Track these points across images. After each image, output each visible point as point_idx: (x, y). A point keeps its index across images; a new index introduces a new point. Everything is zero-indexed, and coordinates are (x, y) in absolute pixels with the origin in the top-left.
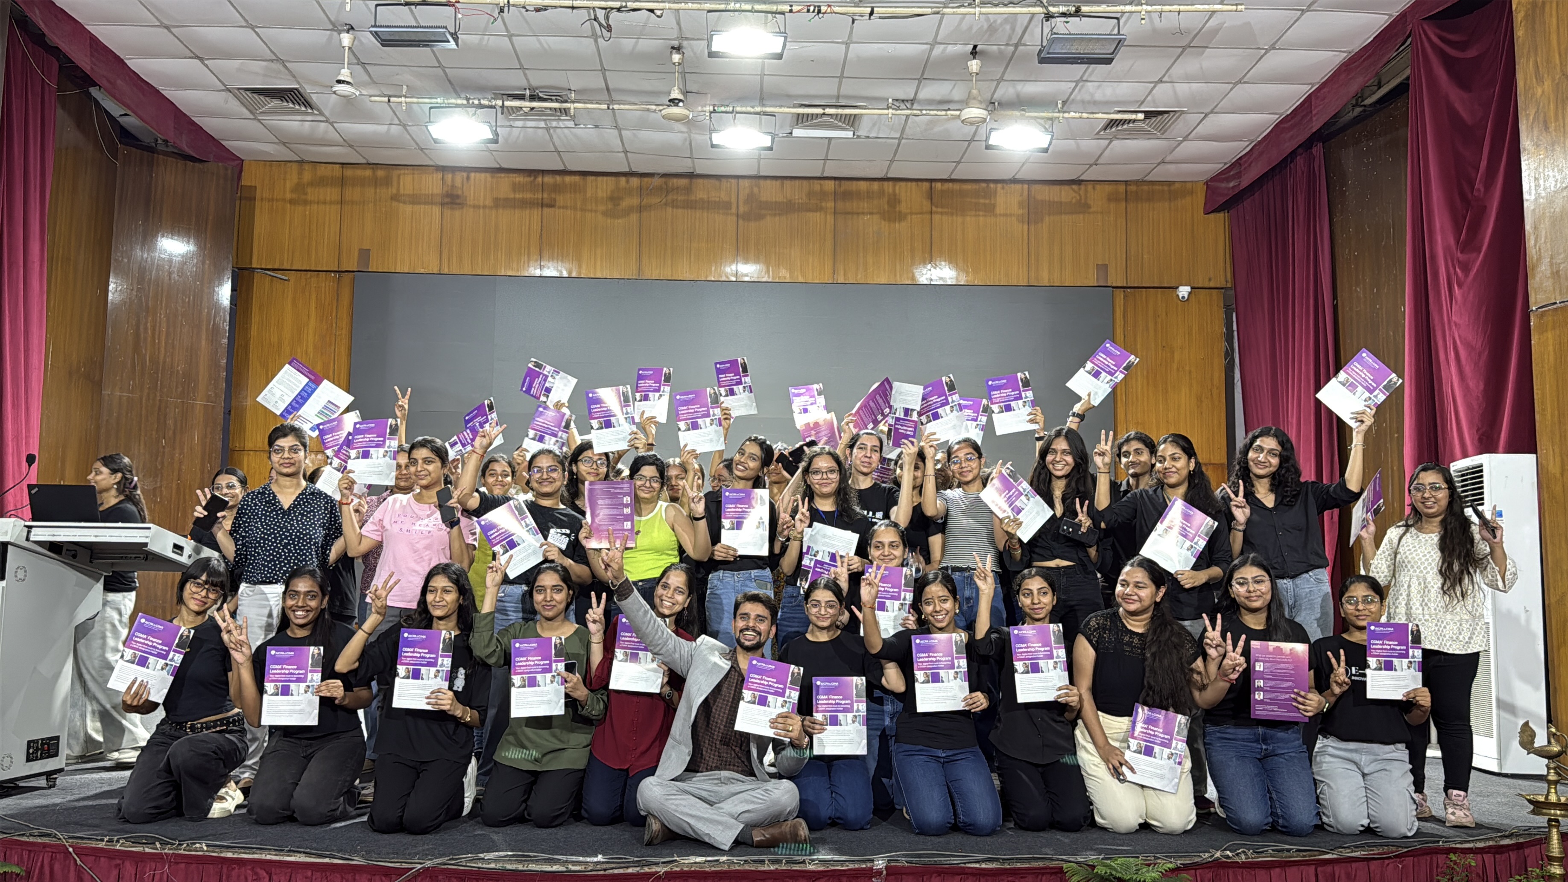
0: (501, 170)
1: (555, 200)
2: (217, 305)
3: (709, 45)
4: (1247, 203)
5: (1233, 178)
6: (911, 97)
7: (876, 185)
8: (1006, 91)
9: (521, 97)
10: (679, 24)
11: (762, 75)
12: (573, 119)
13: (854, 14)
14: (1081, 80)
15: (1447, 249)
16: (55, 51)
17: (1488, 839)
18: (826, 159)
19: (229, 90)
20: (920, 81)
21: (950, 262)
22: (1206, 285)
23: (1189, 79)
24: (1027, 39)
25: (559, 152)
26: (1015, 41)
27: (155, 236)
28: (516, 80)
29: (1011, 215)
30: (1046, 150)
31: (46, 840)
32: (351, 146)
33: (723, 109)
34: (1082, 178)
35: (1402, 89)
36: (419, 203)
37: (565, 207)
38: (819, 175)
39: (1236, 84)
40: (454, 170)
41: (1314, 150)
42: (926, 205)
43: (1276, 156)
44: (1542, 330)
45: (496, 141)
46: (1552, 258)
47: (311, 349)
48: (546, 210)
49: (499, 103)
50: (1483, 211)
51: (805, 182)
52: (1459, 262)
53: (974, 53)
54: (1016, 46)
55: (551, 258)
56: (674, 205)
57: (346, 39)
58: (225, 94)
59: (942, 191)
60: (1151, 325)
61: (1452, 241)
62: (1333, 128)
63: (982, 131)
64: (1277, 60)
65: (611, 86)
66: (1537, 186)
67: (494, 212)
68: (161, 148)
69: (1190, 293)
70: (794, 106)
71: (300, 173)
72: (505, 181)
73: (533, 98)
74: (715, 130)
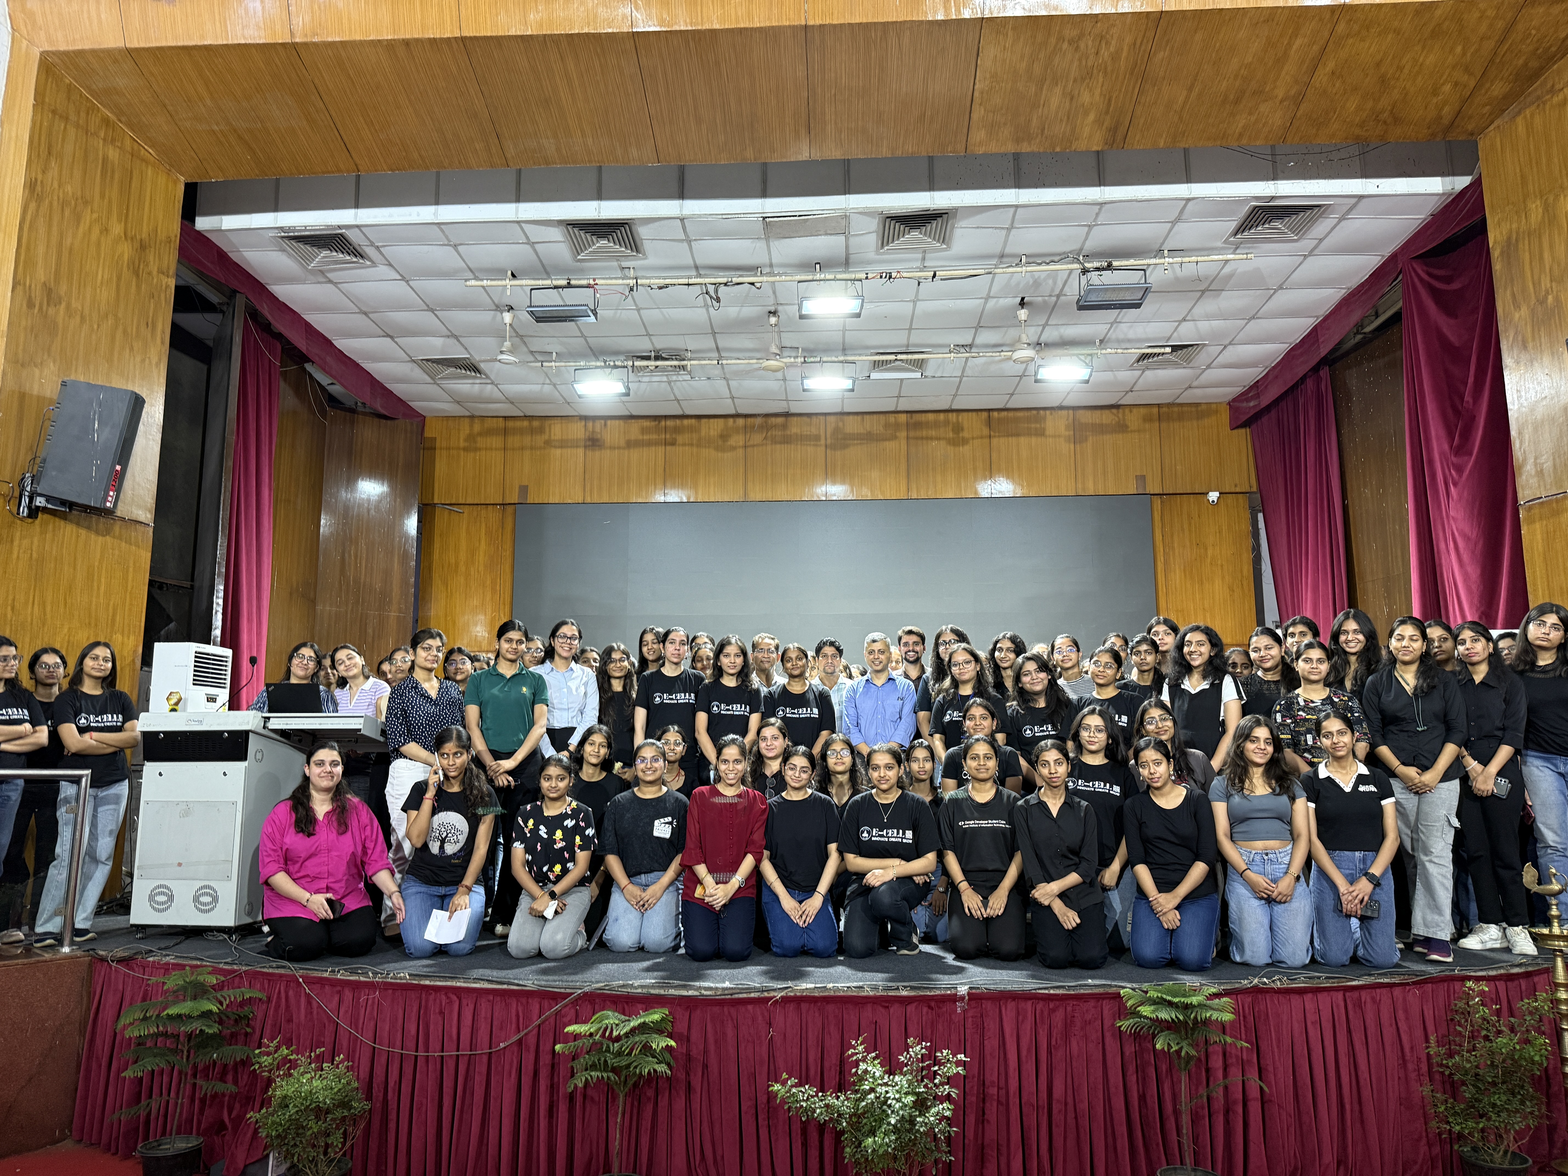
0: (632, 417)
1: (676, 439)
2: (406, 536)
3: (800, 309)
4: (1265, 419)
5: (1252, 399)
6: (969, 342)
7: (942, 416)
8: (1050, 335)
9: (648, 358)
10: (774, 292)
11: (844, 331)
12: (690, 373)
13: (920, 278)
14: (1115, 322)
15: (1442, 454)
16: (279, 336)
17: (1500, 968)
18: (899, 397)
19: (414, 361)
20: (976, 329)
21: (1008, 478)
22: (1233, 490)
23: (1209, 317)
24: (1067, 290)
25: (678, 401)
26: (1057, 292)
27: (356, 480)
28: (644, 345)
29: (1059, 436)
30: (1087, 382)
31: (282, 971)
32: (512, 403)
33: (812, 359)
34: (1120, 403)
35: (1396, 318)
36: (567, 447)
37: (684, 445)
38: (893, 409)
39: (1250, 320)
40: (594, 418)
41: (1321, 373)
42: (986, 431)
43: (1290, 379)
44: (1531, 521)
45: (627, 394)
46: (1536, 458)
47: (481, 568)
48: (668, 448)
49: (630, 363)
50: (1473, 419)
51: (882, 417)
52: (1453, 464)
53: (1022, 303)
54: (1058, 296)
55: (673, 487)
56: (774, 441)
57: (507, 317)
58: (410, 365)
59: (999, 419)
60: (1186, 526)
61: (1446, 447)
62: (1338, 354)
63: (1032, 368)
64: (1284, 299)
65: (720, 346)
66: (1519, 397)
67: (626, 452)
68: (360, 409)
69: (1219, 498)
70: (872, 355)
71: (471, 426)
72: (635, 426)
73: (657, 358)
74: (806, 377)
